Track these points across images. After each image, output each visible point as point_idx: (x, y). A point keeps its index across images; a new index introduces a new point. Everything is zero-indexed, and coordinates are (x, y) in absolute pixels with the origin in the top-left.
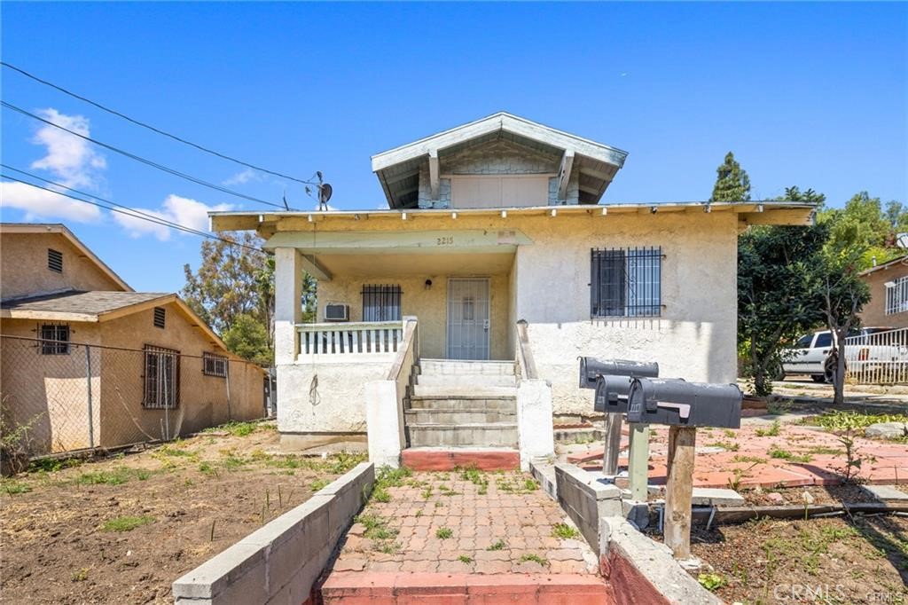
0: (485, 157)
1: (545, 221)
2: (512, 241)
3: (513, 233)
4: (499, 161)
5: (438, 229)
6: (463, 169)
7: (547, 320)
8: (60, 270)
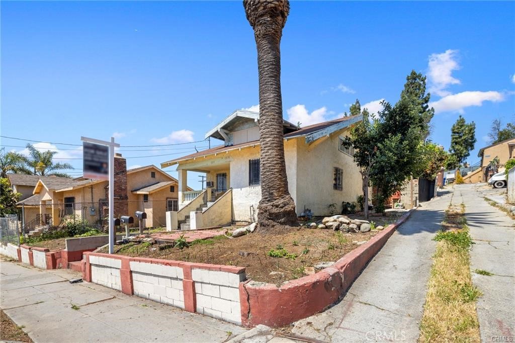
0: (243, 123)
1: (237, 151)
2: (228, 160)
3: (229, 157)
4: (246, 123)
5: (211, 159)
6: (236, 129)
7: (237, 188)
8: (154, 177)
